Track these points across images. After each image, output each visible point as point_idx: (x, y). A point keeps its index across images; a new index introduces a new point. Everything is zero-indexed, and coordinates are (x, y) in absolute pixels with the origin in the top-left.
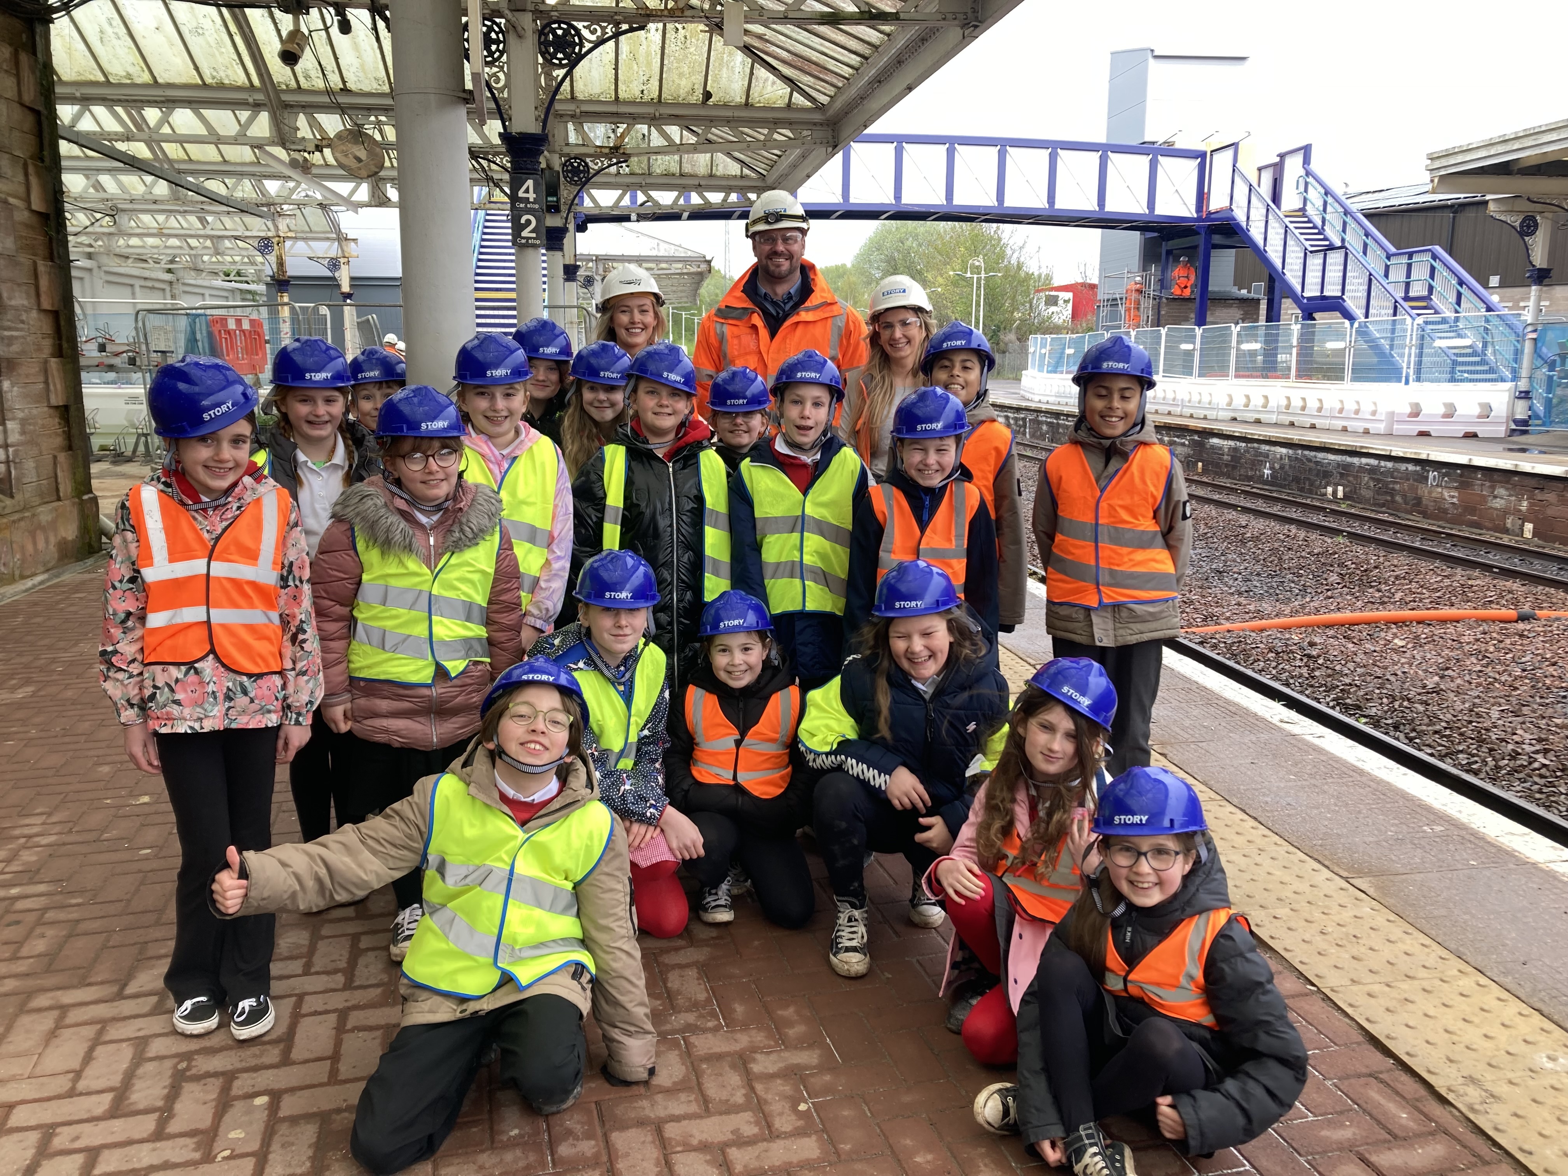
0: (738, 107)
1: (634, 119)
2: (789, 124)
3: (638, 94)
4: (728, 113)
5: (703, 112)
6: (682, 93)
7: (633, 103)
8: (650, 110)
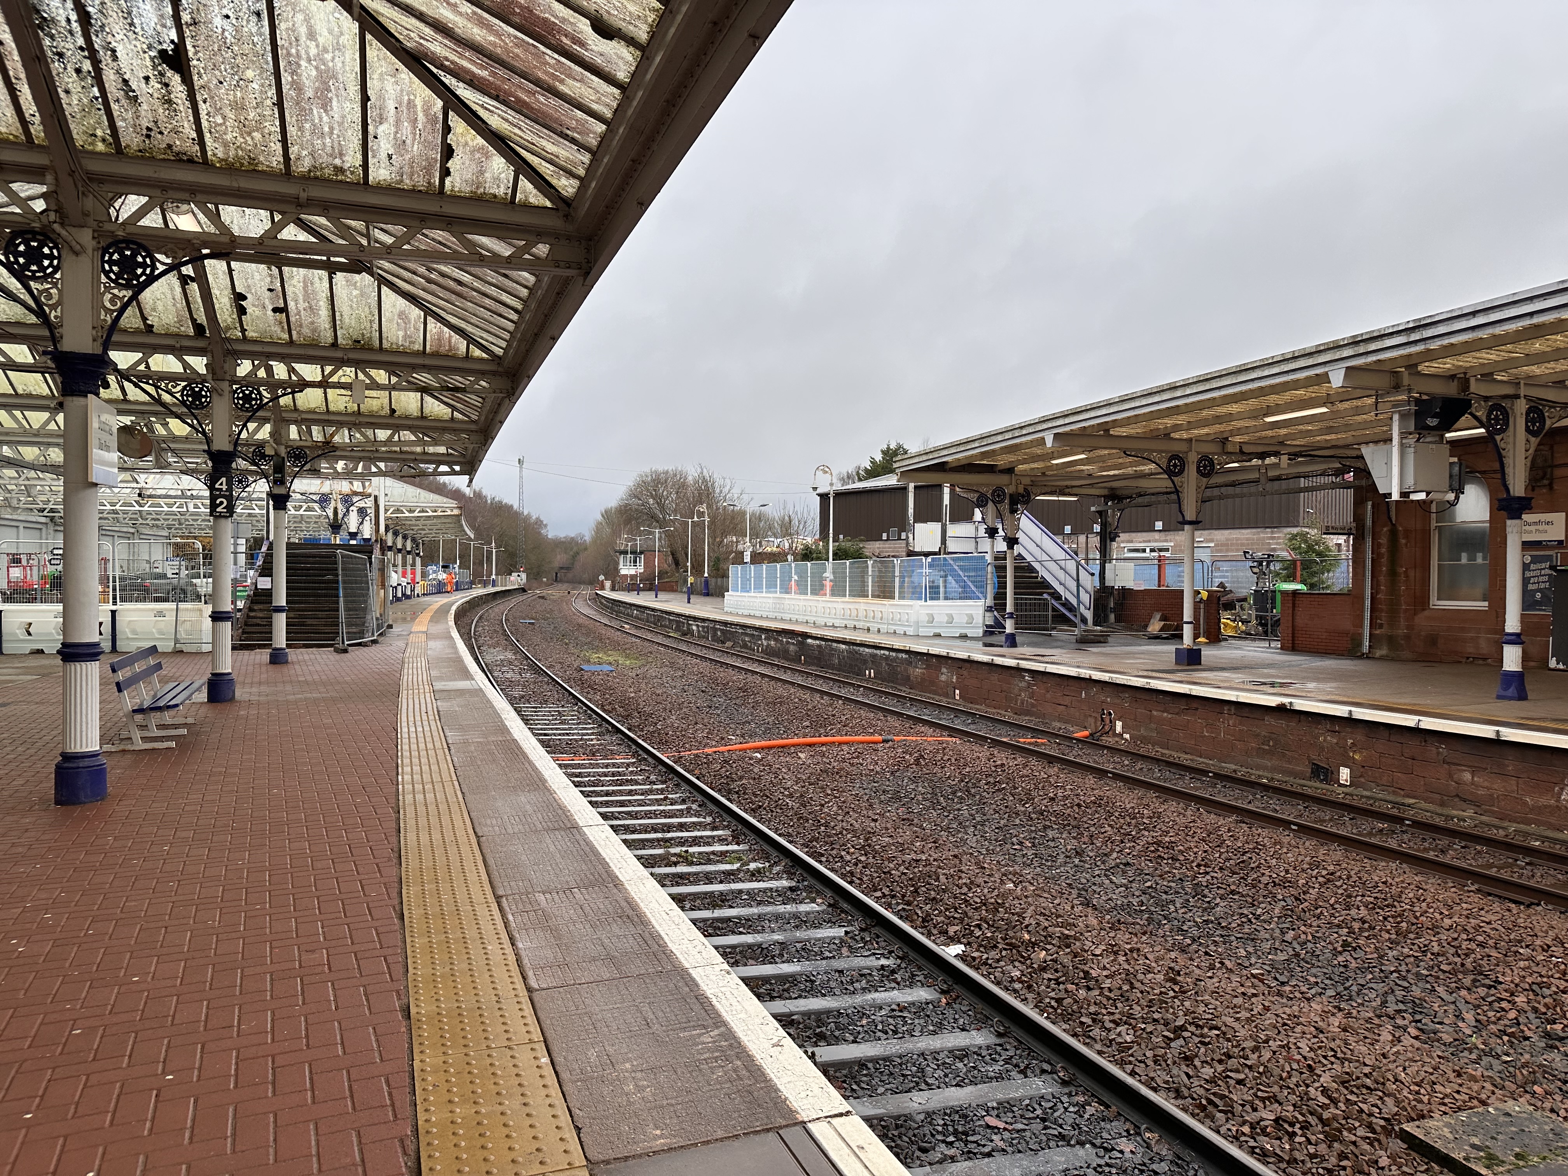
0: (417, 418)
1: (340, 425)
2: (454, 431)
3: (343, 408)
4: (410, 423)
5: (391, 421)
6: (375, 409)
7: (339, 413)
8: (353, 419)
